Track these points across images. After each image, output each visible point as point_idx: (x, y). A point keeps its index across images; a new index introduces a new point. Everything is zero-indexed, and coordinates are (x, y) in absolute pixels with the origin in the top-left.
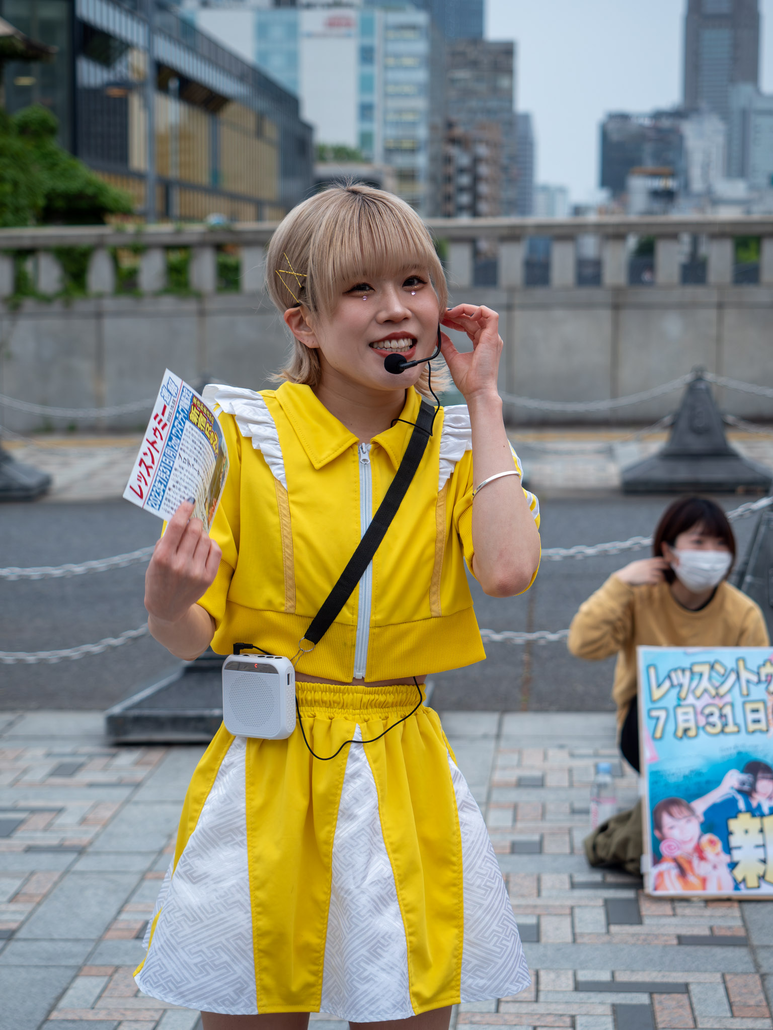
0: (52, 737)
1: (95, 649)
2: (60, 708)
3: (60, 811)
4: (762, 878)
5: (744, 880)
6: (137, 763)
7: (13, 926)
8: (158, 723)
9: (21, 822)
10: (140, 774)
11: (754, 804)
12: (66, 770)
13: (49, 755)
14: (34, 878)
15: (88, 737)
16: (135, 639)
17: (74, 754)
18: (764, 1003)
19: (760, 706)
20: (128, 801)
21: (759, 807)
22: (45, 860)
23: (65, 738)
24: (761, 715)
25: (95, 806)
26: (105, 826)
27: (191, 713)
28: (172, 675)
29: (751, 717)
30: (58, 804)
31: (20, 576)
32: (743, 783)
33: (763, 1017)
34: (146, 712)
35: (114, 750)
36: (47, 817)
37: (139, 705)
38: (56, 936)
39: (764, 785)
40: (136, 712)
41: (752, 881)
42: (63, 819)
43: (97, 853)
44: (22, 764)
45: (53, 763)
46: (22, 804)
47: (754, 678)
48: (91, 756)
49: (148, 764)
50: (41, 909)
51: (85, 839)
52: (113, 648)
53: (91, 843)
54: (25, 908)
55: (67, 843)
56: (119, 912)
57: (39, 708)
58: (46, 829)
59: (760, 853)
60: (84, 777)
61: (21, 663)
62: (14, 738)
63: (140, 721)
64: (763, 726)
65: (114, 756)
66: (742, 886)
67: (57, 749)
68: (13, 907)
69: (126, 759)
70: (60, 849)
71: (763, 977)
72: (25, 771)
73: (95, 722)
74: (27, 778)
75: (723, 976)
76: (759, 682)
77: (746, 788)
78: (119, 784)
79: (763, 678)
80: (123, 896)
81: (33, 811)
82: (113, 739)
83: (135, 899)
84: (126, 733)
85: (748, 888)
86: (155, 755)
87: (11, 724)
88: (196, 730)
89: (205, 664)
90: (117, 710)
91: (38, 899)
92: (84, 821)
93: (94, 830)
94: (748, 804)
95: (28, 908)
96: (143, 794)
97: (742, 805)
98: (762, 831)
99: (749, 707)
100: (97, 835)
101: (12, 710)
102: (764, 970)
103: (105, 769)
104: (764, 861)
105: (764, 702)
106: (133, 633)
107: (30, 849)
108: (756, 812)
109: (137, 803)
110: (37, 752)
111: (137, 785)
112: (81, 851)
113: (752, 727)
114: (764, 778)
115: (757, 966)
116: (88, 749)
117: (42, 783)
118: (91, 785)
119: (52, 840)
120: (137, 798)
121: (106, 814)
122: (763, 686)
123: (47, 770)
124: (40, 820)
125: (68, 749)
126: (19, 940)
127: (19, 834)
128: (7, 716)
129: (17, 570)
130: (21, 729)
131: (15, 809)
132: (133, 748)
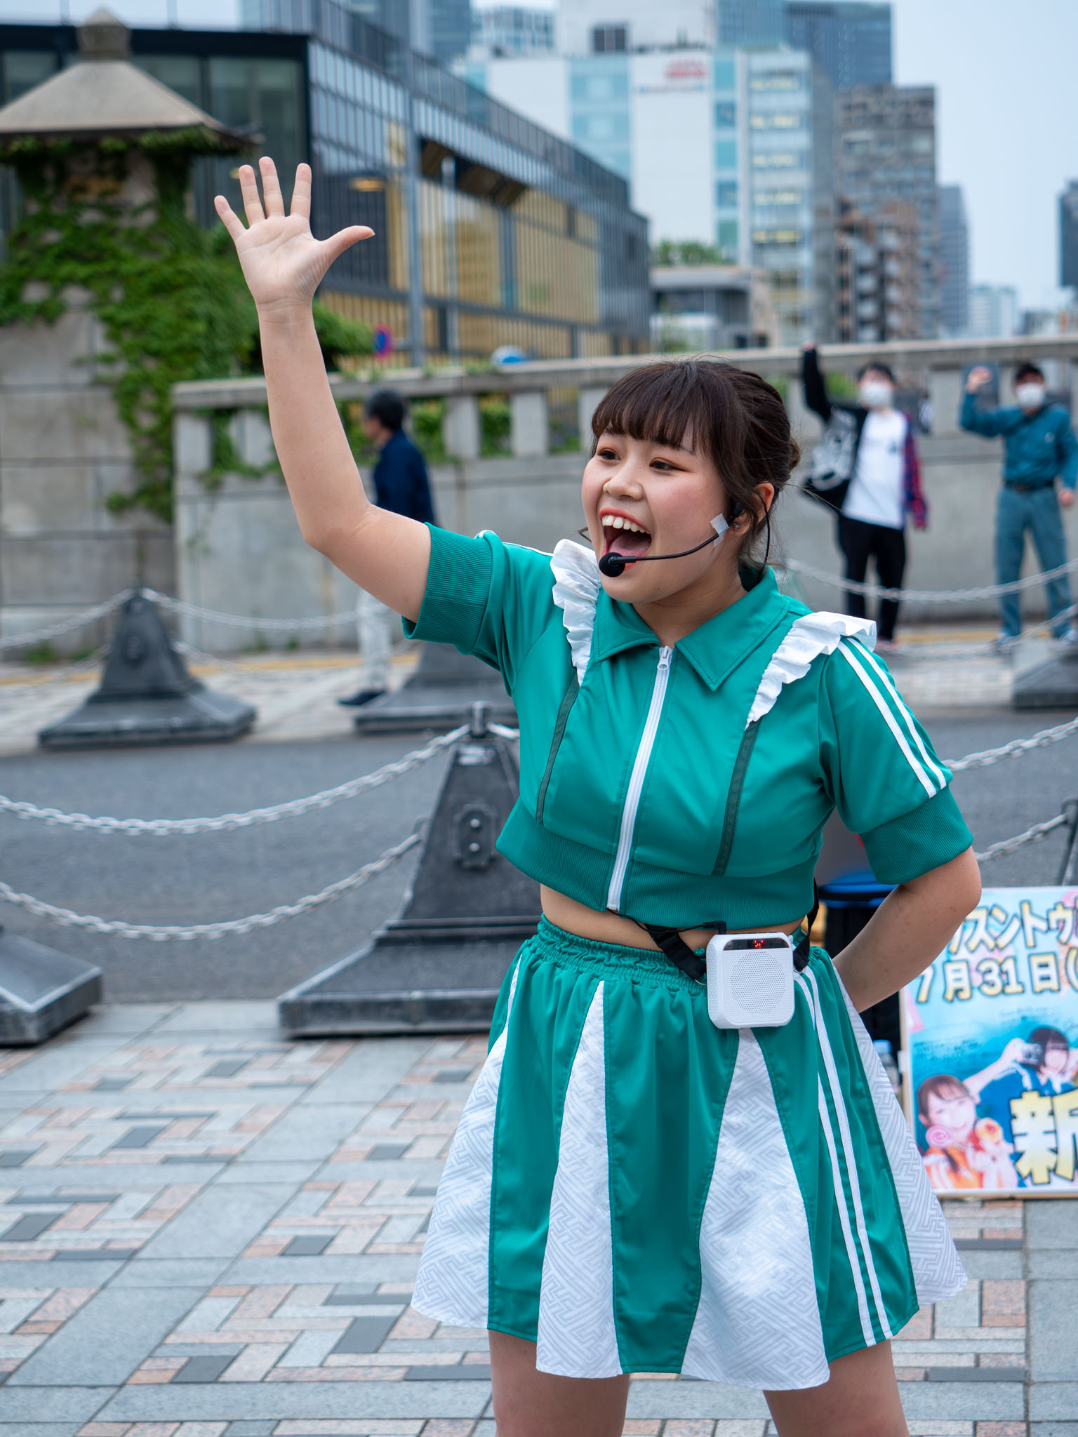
0: (216, 1032)
1: (267, 920)
2: (231, 998)
3: (211, 1116)
4: (1053, 1171)
5: (1031, 1174)
6: (316, 1060)
7: (136, 1245)
8: (343, 1010)
9: (162, 1130)
10: (317, 1071)
11: (1043, 1080)
12: (226, 1070)
13: (207, 1053)
14: (168, 1193)
15: (260, 1030)
16: (315, 906)
17: (239, 1051)
18: (1023, 1311)
19: (1050, 959)
20: (296, 1103)
21: (1049, 1084)
22: (185, 1171)
23: (230, 1033)
24: (1051, 971)
25: (254, 1111)
26: (263, 1132)
27: (385, 996)
28: (365, 948)
29: (1038, 973)
30: (210, 1108)
31: (171, 829)
32: (1029, 1055)
33: (1017, 1326)
34: (329, 997)
35: (289, 1045)
36: (194, 1123)
37: (319, 988)
38: (185, 1255)
39: (1054, 1057)
40: (315, 997)
41: (1041, 1176)
42: (213, 1126)
43: (249, 1163)
44: (173, 1063)
45: (212, 1061)
46: (167, 1109)
47: (1043, 926)
48: (259, 1053)
49: (328, 1060)
50: (172, 1226)
51: (236, 1147)
52: (289, 918)
53: (243, 1152)
54: (151, 1225)
55: (214, 1152)
56: (266, 1227)
57: (204, 998)
58: (191, 1137)
59: (1050, 1141)
60: (247, 1077)
61: (174, 940)
62: (168, 1034)
63: (321, 1009)
64: (1053, 984)
65: (288, 1052)
66: (1028, 1182)
67: (218, 1046)
68: (139, 1224)
69: (303, 1054)
70: (206, 1159)
71: (1030, 1284)
72: (175, 1072)
73: (267, 1013)
74: (177, 1080)
75: (981, 1284)
76: (1049, 929)
77: (1033, 1061)
78: (289, 1084)
79: (1053, 925)
80: (274, 1209)
81: (177, 1117)
82: (289, 1032)
83: (286, 1213)
84: (303, 1023)
85: (1035, 1184)
86: (339, 1050)
87: (166, 1017)
88: (391, 1018)
89: (401, 934)
90: (292, 995)
91: (169, 1215)
92: (238, 1126)
93: (248, 1138)
94: (1035, 1081)
95: (157, 1224)
96: (317, 1095)
97: (1027, 1082)
98: (1052, 1113)
99: (1036, 961)
100: (253, 1143)
101: (170, 1001)
102: (1031, 1276)
103: (274, 1067)
104: (1055, 1151)
105: (1055, 955)
106: (314, 899)
107: (168, 1161)
108: (1044, 1090)
109: (307, 1105)
110: (195, 1049)
111: (311, 1085)
112: (229, 1161)
113: (1039, 985)
114: (1054, 1048)
115: (1026, 1270)
116: (257, 1044)
117: (195, 1085)
118: (254, 1086)
119: (197, 1149)
120: (307, 1100)
121: (267, 1118)
122: (1053, 935)
123: (202, 1069)
124: (185, 1127)
125: (232, 1044)
126: (140, 1260)
127: (156, 1143)
128: (163, 1009)
129: (167, 823)
130: (178, 1023)
131: (156, 1116)
132: (313, 1042)
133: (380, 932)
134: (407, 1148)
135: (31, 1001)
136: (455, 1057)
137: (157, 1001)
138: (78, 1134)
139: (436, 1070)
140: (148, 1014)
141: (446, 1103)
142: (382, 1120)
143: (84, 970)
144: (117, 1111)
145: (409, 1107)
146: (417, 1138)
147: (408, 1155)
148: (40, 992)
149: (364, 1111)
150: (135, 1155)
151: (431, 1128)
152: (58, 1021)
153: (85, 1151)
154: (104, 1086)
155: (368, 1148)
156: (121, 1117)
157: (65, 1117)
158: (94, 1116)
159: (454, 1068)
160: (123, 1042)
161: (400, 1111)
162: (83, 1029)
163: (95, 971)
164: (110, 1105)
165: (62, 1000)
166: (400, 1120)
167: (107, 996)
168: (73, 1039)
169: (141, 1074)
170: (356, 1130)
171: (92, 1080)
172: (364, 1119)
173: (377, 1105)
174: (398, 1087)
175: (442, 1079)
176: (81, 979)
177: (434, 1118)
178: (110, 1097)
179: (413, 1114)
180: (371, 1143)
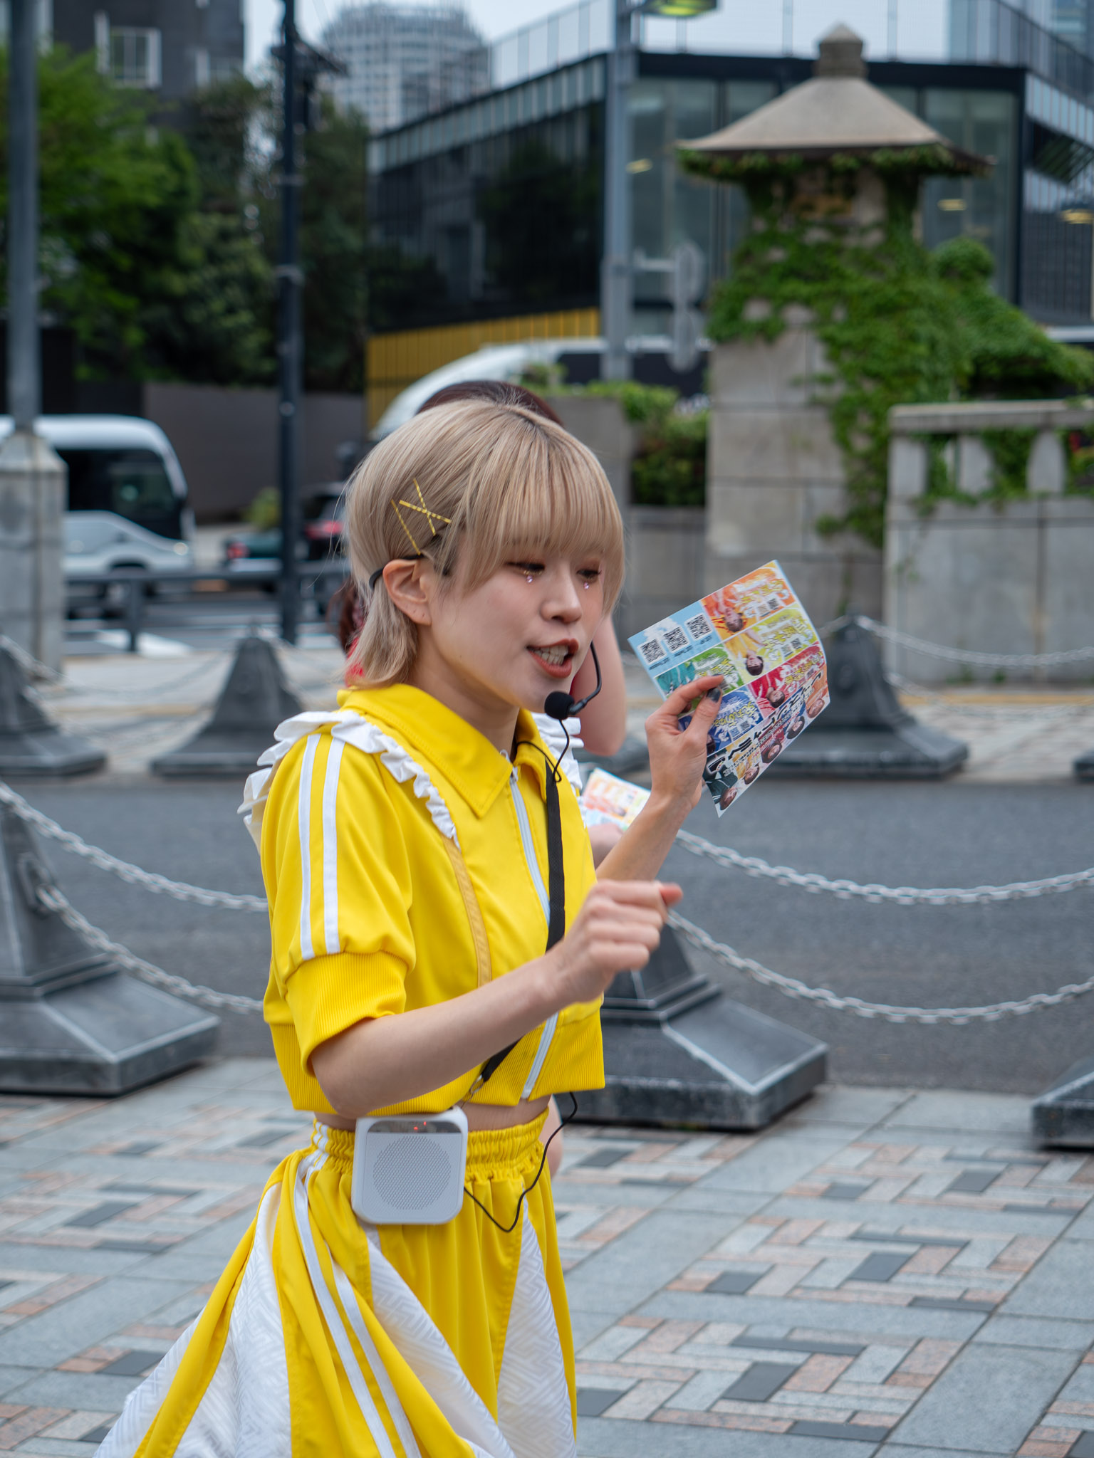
0: (957, 1132)
1: (1021, 1008)
2: (969, 1088)
3: (964, 1245)
6: (1075, 1179)
7: (889, 1422)
9: (908, 1259)
10: (1081, 1196)
12: (976, 1183)
13: (948, 1158)
14: (921, 1348)
15: (1006, 1133)
16: (1078, 996)
17: (984, 1159)
20: (1062, 1236)
22: (938, 1321)
23: (973, 1134)
25: (1013, 1243)
26: (1027, 1274)
30: (961, 1235)
34: (1091, 1104)
35: (1043, 1157)
36: (944, 1254)
37: (1081, 1093)
38: (949, 1444)
40: (1077, 1104)
42: (966, 1259)
43: (1014, 1316)
44: (911, 1169)
45: (957, 1169)
46: (909, 1231)
48: (1010, 1163)
49: (1092, 1182)
50: (929, 1398)
51: (998, 1292)
52: (1047, 1007)
53: (1005, 1300)
54: (903, 1394)
55: (972, 1297)
56: (1043, 1415)
57: (938, 1086)
58: (942, 1273)
60: (999, 1195)
62: (901, 1128)
63: (1082, 1117)
65: (1044, 1165)
67: (961, 1151)
68: (889, 1392)
69: (1061, 1170)
70: (960, 1305)
72: (915, 1181)
73: (1019, 1112)
74: (917, 1191)
78: (1048, 1210)
80: (1052, 1387)
81: (924, 1243)
82: (1042, 1140)
83: (1066, 1393)
84: (1062, 1133)
87: (899, 1107)
90: (1049, 1098)
91: (926, 1383)
92: (996, 1263)
93: (1009, 1281)
95: (913, 1394)
96: (1086, 1228)
100: (1015, 1288)
101: (901, 1086)
103: (1029, 1185)
106: (1076, 988)
107: (916, 1303)
109: (1075, 1241)
110: (935, 1151)
111: (1077, 1213)
112: (991, 1311)
116: (1004, 1152)
117: (940, 1201)
118: (1008, 1209)
119: (949, 1290)
120: (1073, 1233)
121: (1029, 1255)
123: (947, 1181)
124: (933, 1259)
125: (978, 1151)
126: (894, 1444)
127: (903, 1277)
128: (893, 1096)
129: (913, 891)
130: (910, 1115)
131: (898, 1239)
132: (1071, 1156)
135: (753, 1082)
137: (887, 1086)
138: (809, 1256)
140: (878, 1100)
143: (811, 1047)
144: (852, 1228)
148: (761, 1072)
150: (877, 1291)
152: (780, 1103)
153: (819, 1279)
154: (836, 1193)
156: (855, 1237)
157: (793, 1231)
158: (826, 1232)
160: (855, 1135)
162: (805, 1114)
163: (821, 1048)
164: (843, 1220)
165: (786, 1081)
167: (832, 1074)
168: (795, 1125)
169: (877, 1180)
171: (820, 1183)
176: (806, 1057)
178: (843, 1208)
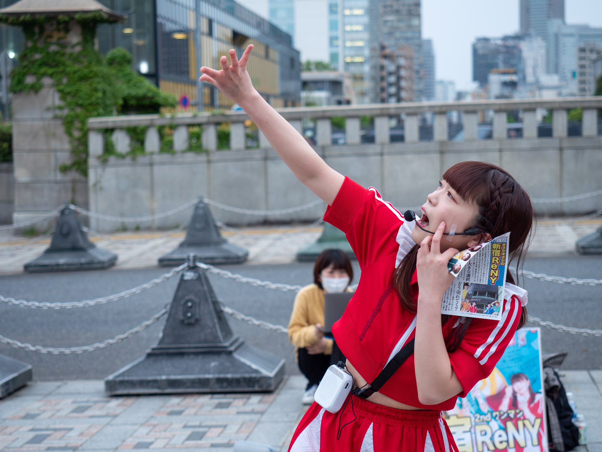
0: (79, 394)
1: (102, 345)
2: (88, 378)
3: (70, 430)
6: (119, 405)
8: (132, 384)
9: (48, 435)
10: (119, 410)
12: (80, 410)
13: (74, 402)
15: (97, 393)
16: (122, 339)
17: (88, 401)
20: (108, 424)
23: (84, 394)
25: (90, 427)
26: (92, 436)
27: (150, 378)
28: (142, 358)
30: (71, 426)
31: (61, 307)
34: (126, 378)
35: (109, 399)
36: (63, 433)
37: (123, 374)
40: (121, 378)
42: (72, 434)
44: (58, 407)
45: (75, 406)
46: (52, 426)
48: (95, 402)
49: (124, 405)
51: (79, 443)
52: (111, 345)
53: (81, 445)
55: (69, 445)
57: (77, 379)
58: (60, 439)
60: (89, 413)
61: (62, 354)
62: (58, 394)
63: (123, 383)
65: (108, 402)
67: (79, 399)
69: (115, 403)
70: (64, 448)
72: (58, 411)
73: (100, 385)
74: (59, 414)
78: (107, 416)
81: (56, 430)
82: (109, 393)
84: (116, 390)
86: (129, 401)
87: (59, 387)
88: (153, 387)
89: (158, 352)
90: (111, 377)
92: (82, 434)
93: (84, 439)
96: (118, 420)
100: (86, 441)
101: (62, 380)
103: (101, 408)
106: (122, 336)
107: (49, 449)
109: (112, 425)
110: (69, 401)
111: (115, 416)
112: (76, 449)
117: (66, 416)
118: (91, 417)
119: (62, 444)
120: (113, 422)
121: (94, 430)
123: (71, 409)
124: (58, 434)
125: (85, 399)
127: (46, 441)
128: (58, 383)
129: (59, 304)
130: (64, 389)
131: (47, 429)
132: (119, 398)
133: (149, 351)
134: (151, 443)
136: (178, 404)
137: (56, 380)
138: (12, 437)
139: (169, 410)
140: (51, 385)
141: (171, 424)
142: (143, 431)
143: (25, 367)
144: (31, 427)
145: (155, 426)
146: (157, 439)
147: (152, 447)
148: (4, 376)
149: (136, 427)
150: (35, 446)
151: (163, 434)
152: (11, 388)
153: (14, 445)
154: (28, 416)
155: (135, 443)
156: (32, 430)
157: (8, 430)
158: (21, 430)
159: (177, 409)
160: (39, 397)
161: (151, 427)
162: (23, 392)
163: (29, 367)
164: (29, 424)
165: (13, 380)
166: (150, 431)
167: (35, 377)
168: (18, 396)
169: (44, 411)
170: (131, 436)
171: (22, 414)
172: (135, 431)
173: (142, 425)
174: (152, 417)
175: (172, 413)
176: (23, 371)
177: (165, 430)
178: (29, 421)
179: (157, 429)
180: (137, 441)
